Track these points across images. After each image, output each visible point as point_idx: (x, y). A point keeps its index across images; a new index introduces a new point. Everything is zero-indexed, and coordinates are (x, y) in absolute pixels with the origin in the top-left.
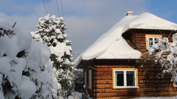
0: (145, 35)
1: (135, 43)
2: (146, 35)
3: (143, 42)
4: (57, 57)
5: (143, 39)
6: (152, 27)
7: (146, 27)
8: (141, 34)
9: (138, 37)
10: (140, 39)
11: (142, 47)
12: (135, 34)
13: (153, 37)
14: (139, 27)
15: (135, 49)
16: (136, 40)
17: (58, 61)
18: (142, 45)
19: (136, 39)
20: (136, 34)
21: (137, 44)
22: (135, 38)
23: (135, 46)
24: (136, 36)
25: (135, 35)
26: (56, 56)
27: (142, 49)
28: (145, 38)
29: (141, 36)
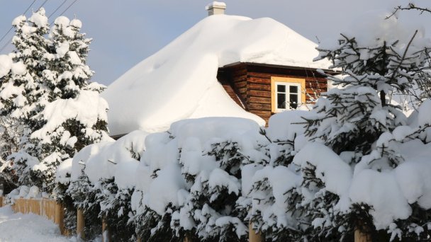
0: (270, 78)
1: (249, 96)
2: (272, 78)
3: (265, 94)
4: (85, 128)
5: (265, 87)
6: (289, 61)
7: (275, 60)
8: (260, 75)
9: (256, 81)
10: (259, 86)
11: (263, 106)
12: (248, 74)
13: (288, 82)
14: (260, 59)
15: (247, 110)
16: (249, 89)
17: (86, 136)
18: (263, 101)
19: (251, 86)
20: (251, 74)
21: (252, 99)
22: (249, 83)
23: (248, 103)
24: (251, 80)
25: (249, 77)
26: (82, 125)
27: (264, 112)
28: (270, 84)
29: (261, 80)
